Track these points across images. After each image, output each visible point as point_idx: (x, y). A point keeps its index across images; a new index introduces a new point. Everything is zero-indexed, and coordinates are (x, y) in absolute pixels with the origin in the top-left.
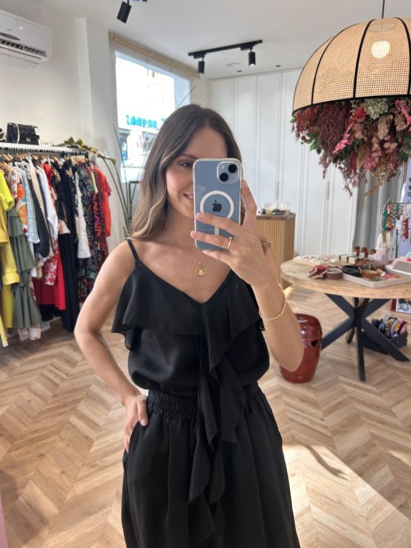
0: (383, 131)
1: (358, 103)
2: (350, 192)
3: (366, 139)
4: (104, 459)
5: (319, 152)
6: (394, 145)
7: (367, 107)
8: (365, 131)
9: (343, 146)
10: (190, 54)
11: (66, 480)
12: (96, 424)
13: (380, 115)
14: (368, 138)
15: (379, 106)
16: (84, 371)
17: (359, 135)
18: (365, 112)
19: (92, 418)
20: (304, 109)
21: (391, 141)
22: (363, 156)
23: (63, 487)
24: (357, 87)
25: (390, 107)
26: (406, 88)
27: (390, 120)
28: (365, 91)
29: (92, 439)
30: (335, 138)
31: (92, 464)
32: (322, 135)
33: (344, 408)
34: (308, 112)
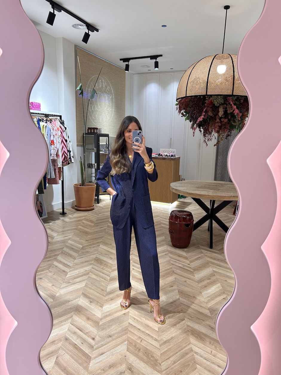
0: (221, 113)
1: (210, 97)
2: (206, 144)
3: (213, 116)
4: (74, 280)
6: (226, 120)
7: (214, 100)
8: (213, 112)
9: (202, 119)
10: (121, 60)
12: (69, 266)
13: (220, 104)
15: (219, 100)
16: (59, 241)
17: (210, 114)
18: (213, 102)
20: (182, 98)
21: (225, 118)
22: (212, 124)
23: (54, 291)
24: (208, 89)
25: (225, 100)
26: (231, 91)
27: (225, 107)
28: (211, 92)
29: (67, 272)
30: (198, 115)
31: (68, 282)
32: (191, 113)
33: (201, 260)
34: (184, 100)
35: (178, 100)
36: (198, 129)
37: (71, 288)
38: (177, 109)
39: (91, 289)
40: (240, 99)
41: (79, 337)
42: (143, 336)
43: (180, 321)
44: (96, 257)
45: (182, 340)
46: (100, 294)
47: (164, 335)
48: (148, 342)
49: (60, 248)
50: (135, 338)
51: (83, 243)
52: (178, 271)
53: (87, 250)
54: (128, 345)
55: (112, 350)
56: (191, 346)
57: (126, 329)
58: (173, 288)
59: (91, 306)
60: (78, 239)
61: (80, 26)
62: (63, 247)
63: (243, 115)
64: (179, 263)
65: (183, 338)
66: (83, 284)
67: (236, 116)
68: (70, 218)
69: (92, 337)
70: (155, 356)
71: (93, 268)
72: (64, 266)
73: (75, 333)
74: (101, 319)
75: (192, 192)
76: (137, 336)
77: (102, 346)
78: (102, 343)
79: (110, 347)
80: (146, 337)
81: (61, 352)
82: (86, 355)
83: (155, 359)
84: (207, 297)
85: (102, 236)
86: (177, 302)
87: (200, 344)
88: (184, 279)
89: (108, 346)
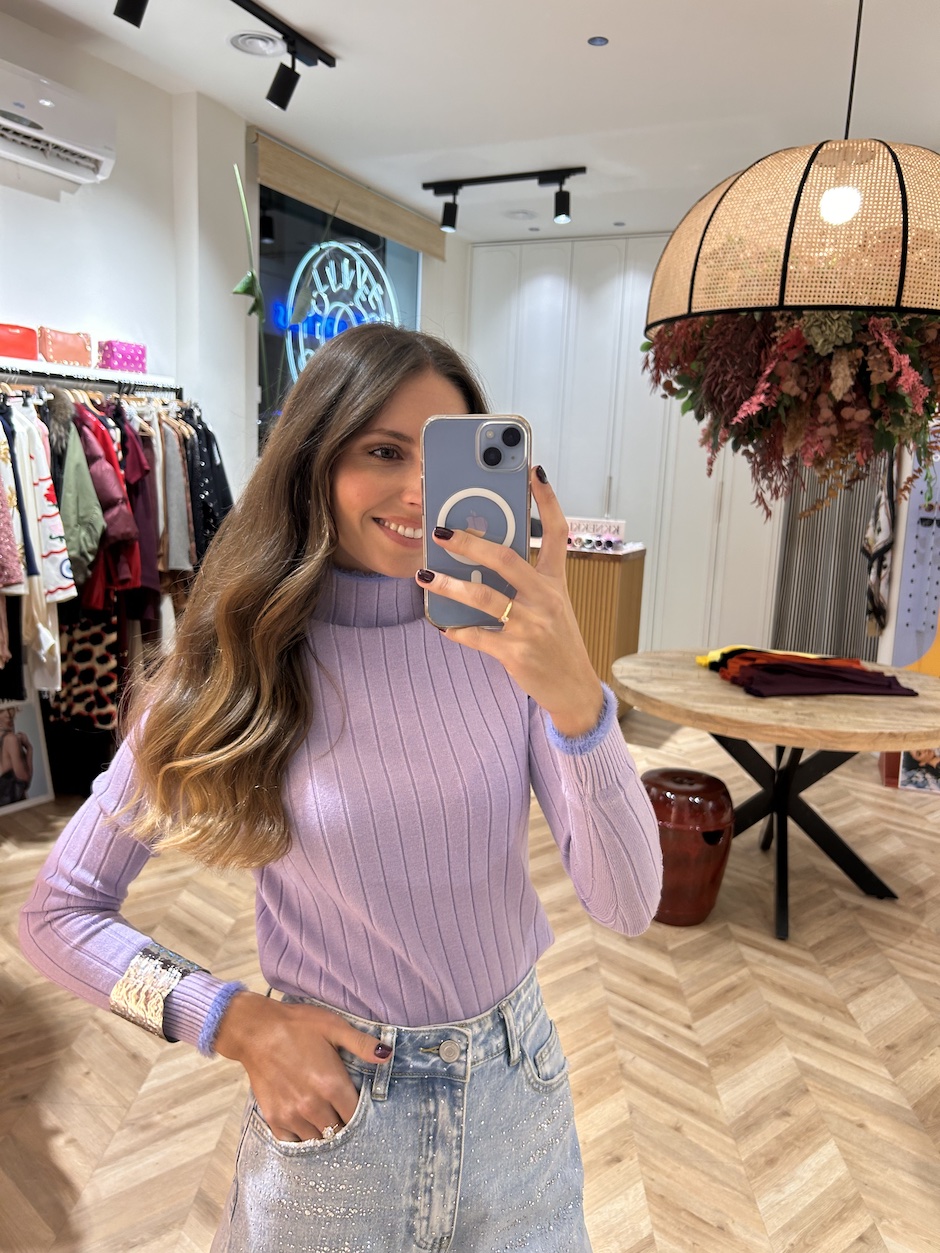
0: (842, 382)
1: (789, 318)
2: (766, 508)
3: (804, 396)
5: (700, 417)
6: (863, 415)
7: (810, 328)
8: (804, 380)
9: (755, 409)
10: (426, 186)
11: (78, 1161)
13: (835, 347)
14: (809, 394)
15: (834, 328)
17: (790, 387)
18: (803, 340)
20: (670, 321)
21: (857, 405)
22: (799, 430)
24: (787, 284)
25: (858, 332)
26: (892, 293)
27: (858, 360)
29: (146, 1060)
30: (739, 389)
31: (142, 1122)
32: (710, 383)
33: (739, 1001)
34: (680, 328)
35: (654, 332)
36: (731, 445)
38: (647, 364)
40: (924, 325)
61: (259, 43)
63: (932, 394)
67: (908, 400)
75: (711, 711)
84: (784, 1229)
88: (668, 1115)
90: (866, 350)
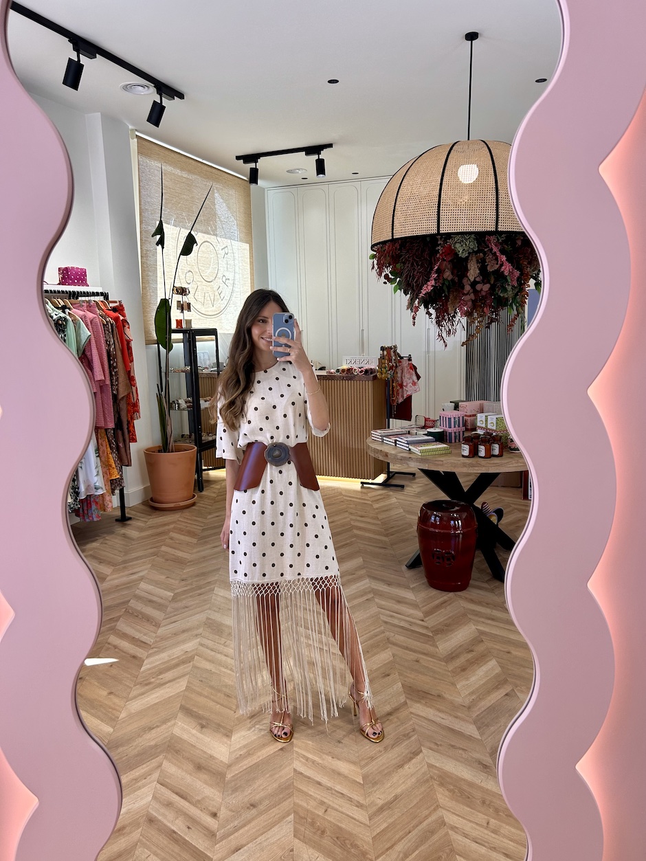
1: (446, 239)
2: (444, 342)
4: (160, 677)
5: (406, 293)
6: (486, 287)
7: (455, 244)
8: (456, 272)
9: (430, 288)
10: (238, 158)
11: (116, 700)
12: (145, 643)
13: (469, 253)
14: (458, 278)
15: (468, 243)
16: (117, 586)
17: (448, 274)
19: (137, 637)
20: (384, 243)
21: (484, 282)
22: (455, 298)
23: (113, 706)
24: (441, 221)
25: (481, 244)
26: (493, 224)
27: (481, 259)
28: (449, 226)
29: (140, 658)
30: (421, 279)
31: (145, 682)
32: (407, 276)
33: (448, 607)
34: (389, 246)
36: (422, 309)
37: (155, 697)
38: (373, 268)
39: (200, 694)
40: (513, 239)
41: (180, 812)
42: (329, 800)
43: (412, 755)
44: (208, 619)
45: (418, 799)
46: (222, 705)
47: (377, 792)
48: (342, 813)
49: (122, 601)
50: (310, 805)
51: (174, 587)
52: (400, 639)
53: (184, 602)
54: (295, 822)
55: (260, 838)
56: (441, 812)
57: (289, 785)
58: (390, 678)
59: (203, 736)
60: (163, 577)
61: (140, 88)
62: (129, 599)
63: (522, 274)
64: (399, 619)
65: (421, 797)
66: (182, 685)
67: (508, 278)
68: (141, 530)
69: (210, 810)
70: (359, 843)
71: (202, 645)
72: (134, 644)
73: (169, 805)
74: (229, 766)
76: (315, 799)
77: (236, 829)
78: (236, 823)
79: (254, 830)
80: (336, 801)
81: (139, 851)
82: (199, 855)
83: (360, 850)
84: (469, 694)
85: (219, 566)
86: (401, 710)
87: (461, 806)
88: (414, 656)
89: (248, 831)
90: (485, 253)
